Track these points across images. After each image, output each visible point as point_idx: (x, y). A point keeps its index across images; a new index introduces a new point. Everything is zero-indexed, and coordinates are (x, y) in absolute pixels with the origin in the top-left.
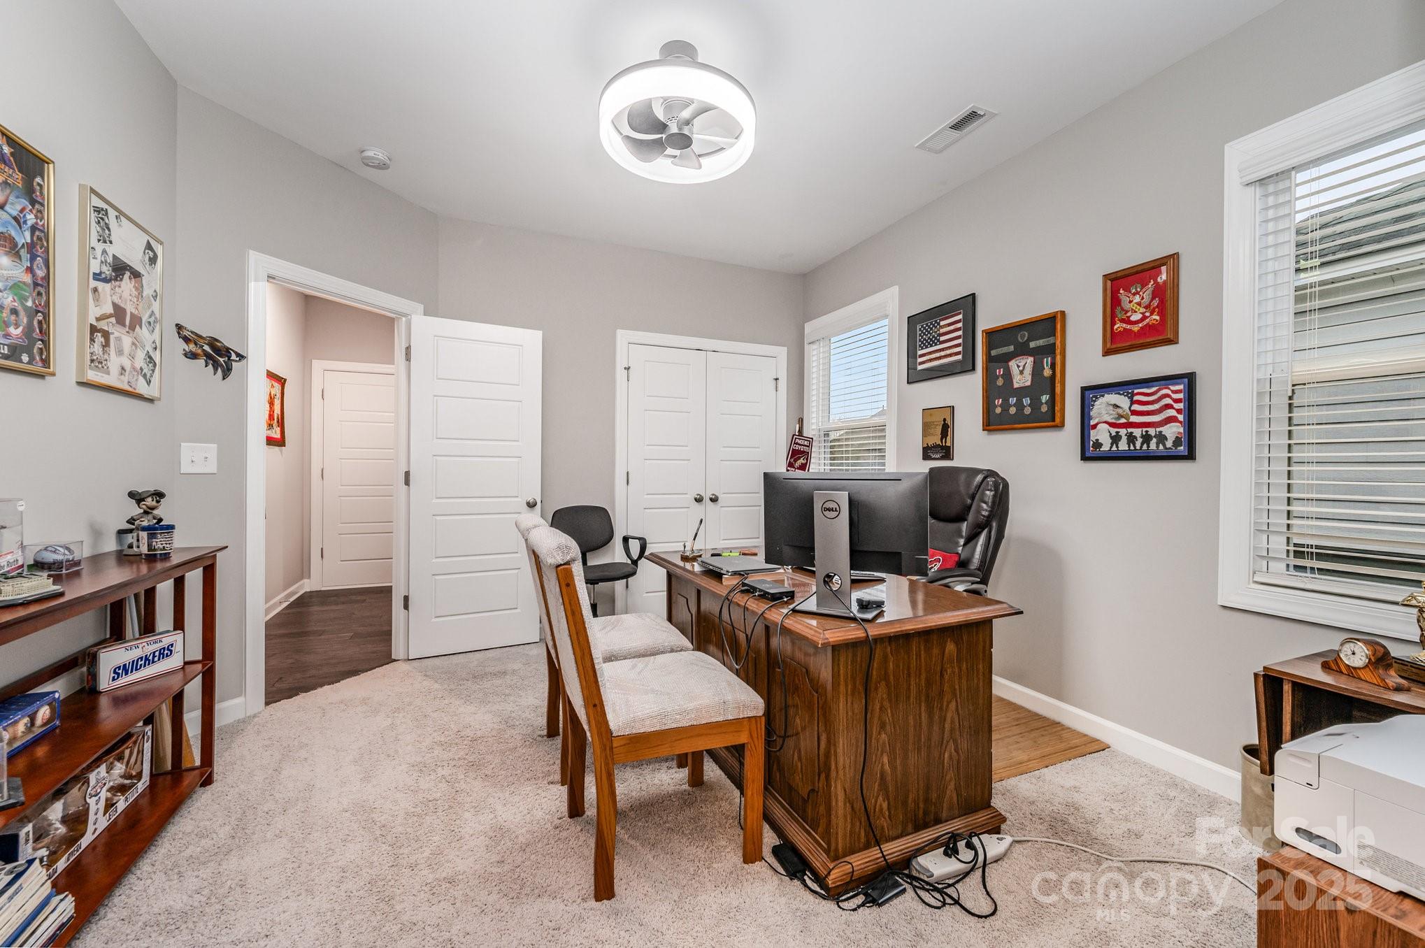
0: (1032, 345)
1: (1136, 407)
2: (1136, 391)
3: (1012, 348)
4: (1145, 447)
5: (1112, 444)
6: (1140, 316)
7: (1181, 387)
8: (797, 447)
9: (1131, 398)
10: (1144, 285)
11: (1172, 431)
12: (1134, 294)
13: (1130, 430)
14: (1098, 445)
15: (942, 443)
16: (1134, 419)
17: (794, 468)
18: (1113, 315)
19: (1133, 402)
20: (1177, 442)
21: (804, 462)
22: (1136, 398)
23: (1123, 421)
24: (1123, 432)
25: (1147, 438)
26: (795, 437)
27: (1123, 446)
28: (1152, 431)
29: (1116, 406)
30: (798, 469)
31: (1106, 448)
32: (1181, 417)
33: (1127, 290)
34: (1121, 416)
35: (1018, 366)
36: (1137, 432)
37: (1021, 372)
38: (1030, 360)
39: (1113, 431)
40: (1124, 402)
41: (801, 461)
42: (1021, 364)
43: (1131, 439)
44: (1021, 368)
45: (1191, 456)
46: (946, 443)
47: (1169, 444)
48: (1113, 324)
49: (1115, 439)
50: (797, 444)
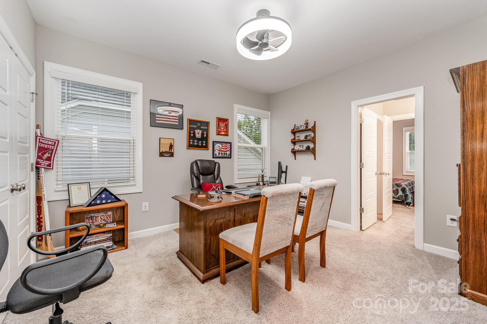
0: (201, 127)
1: (223, 147)
2: (223, 144)
3: (196, 126)
4: (224, 156)
5: (219, 155)
6: (223, 129)
7: (229, 145)
8: (42, 145)
9: (222, 145)
10: (224, 123)
11: (228, 153)
12: (222, 124)
13: (222, 152)
14: (216, 155)
15: (170, 151)
16: (222, 150)
17: (43, 159)
18: (218, 127)
19: (222, 146)
20: (229, 155)
21: (49, 155)
22: (223, 145)
23: (220, 150)
24: (220, 152)
25: (224, 154)
26: (38, 138)
27: (220, 155)
28: (225, 153)
29: (219, 147)
30: (45, 160)
31: (217, 155)
32: (229, 150)
33: (221, 122)
34: (220, 149)
35: (197, 132)
36: (223, 152)
37: (198, 134)
38: (201, 131)
39: (219, 152)
40: (221, 146)
41: (47, 155)
42: (198, 132)
43: (222, 154)
44: (198, 133)
45: (231, 158)
46: (171, 151)
47: (228, 155)
48: (218, 129)
49: (219, 154)
50: (41, 142)
